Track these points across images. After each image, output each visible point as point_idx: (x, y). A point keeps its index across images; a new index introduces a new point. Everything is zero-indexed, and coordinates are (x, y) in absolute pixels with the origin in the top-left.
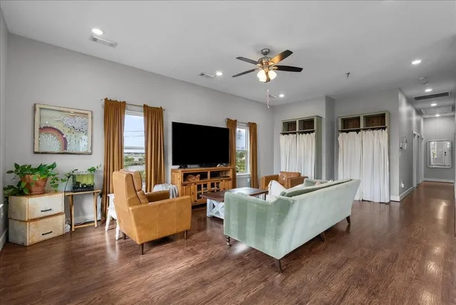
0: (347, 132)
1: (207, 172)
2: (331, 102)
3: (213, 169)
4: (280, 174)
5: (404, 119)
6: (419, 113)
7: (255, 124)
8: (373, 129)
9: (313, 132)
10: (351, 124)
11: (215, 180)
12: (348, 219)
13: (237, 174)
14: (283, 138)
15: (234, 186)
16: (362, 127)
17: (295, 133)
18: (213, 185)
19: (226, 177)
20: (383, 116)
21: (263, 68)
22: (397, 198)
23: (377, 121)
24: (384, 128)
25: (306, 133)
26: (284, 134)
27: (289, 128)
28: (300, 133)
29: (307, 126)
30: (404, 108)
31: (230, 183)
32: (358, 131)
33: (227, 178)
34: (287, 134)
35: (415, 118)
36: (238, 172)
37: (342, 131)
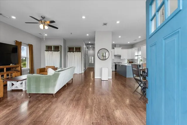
0: (70, 52)
1: (4, 68)
2: (65, 41)
3: (8, 66)
4: (46, 67)
5: (85, 49)
6: (87, 48)
7: (32, 45)
8: (77, 52)
9: (59, 51)
10: (71, 49)
11: (9, 72)
12: (72, 79)
13: (22, 69)
14: (46, 53)
15: (21, 75)
16: (74, 51)
17: (52, 51)
18: (8, 75)
19: (16, 70)
20: (80, 48)
21: (42, 23)
22: (83, 72)
23: (78, 49)
24: (80, 52)
25: (56, 51)
26: (46, 51)
27: (49, 48)
29: (56, 48)
30: (85, 46)
31: (19, 73)
32: (73, 52)
33: (18, 71)
34: (48, 51)
35: (87, 49)
36: (22, 67)
37: (69, 52)
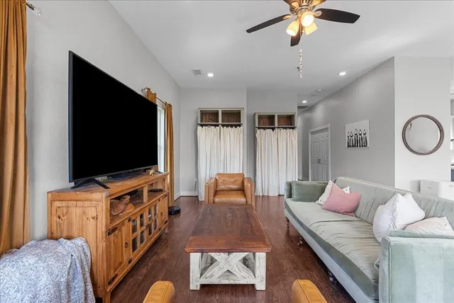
0: (264, 128)
1: (143, 188)
7: (170, 106)
8: (285, 128)
9: (240, 126)
14: (202, 130)
16: (276, 125)
17: (218, 125)
24: (294, 128)
25: (231, 126)
26: (202, 125)
28: (223, 126)
29: (232, 118)
32: (273, 129)
34: (207, 125)
37: (259, 128)
